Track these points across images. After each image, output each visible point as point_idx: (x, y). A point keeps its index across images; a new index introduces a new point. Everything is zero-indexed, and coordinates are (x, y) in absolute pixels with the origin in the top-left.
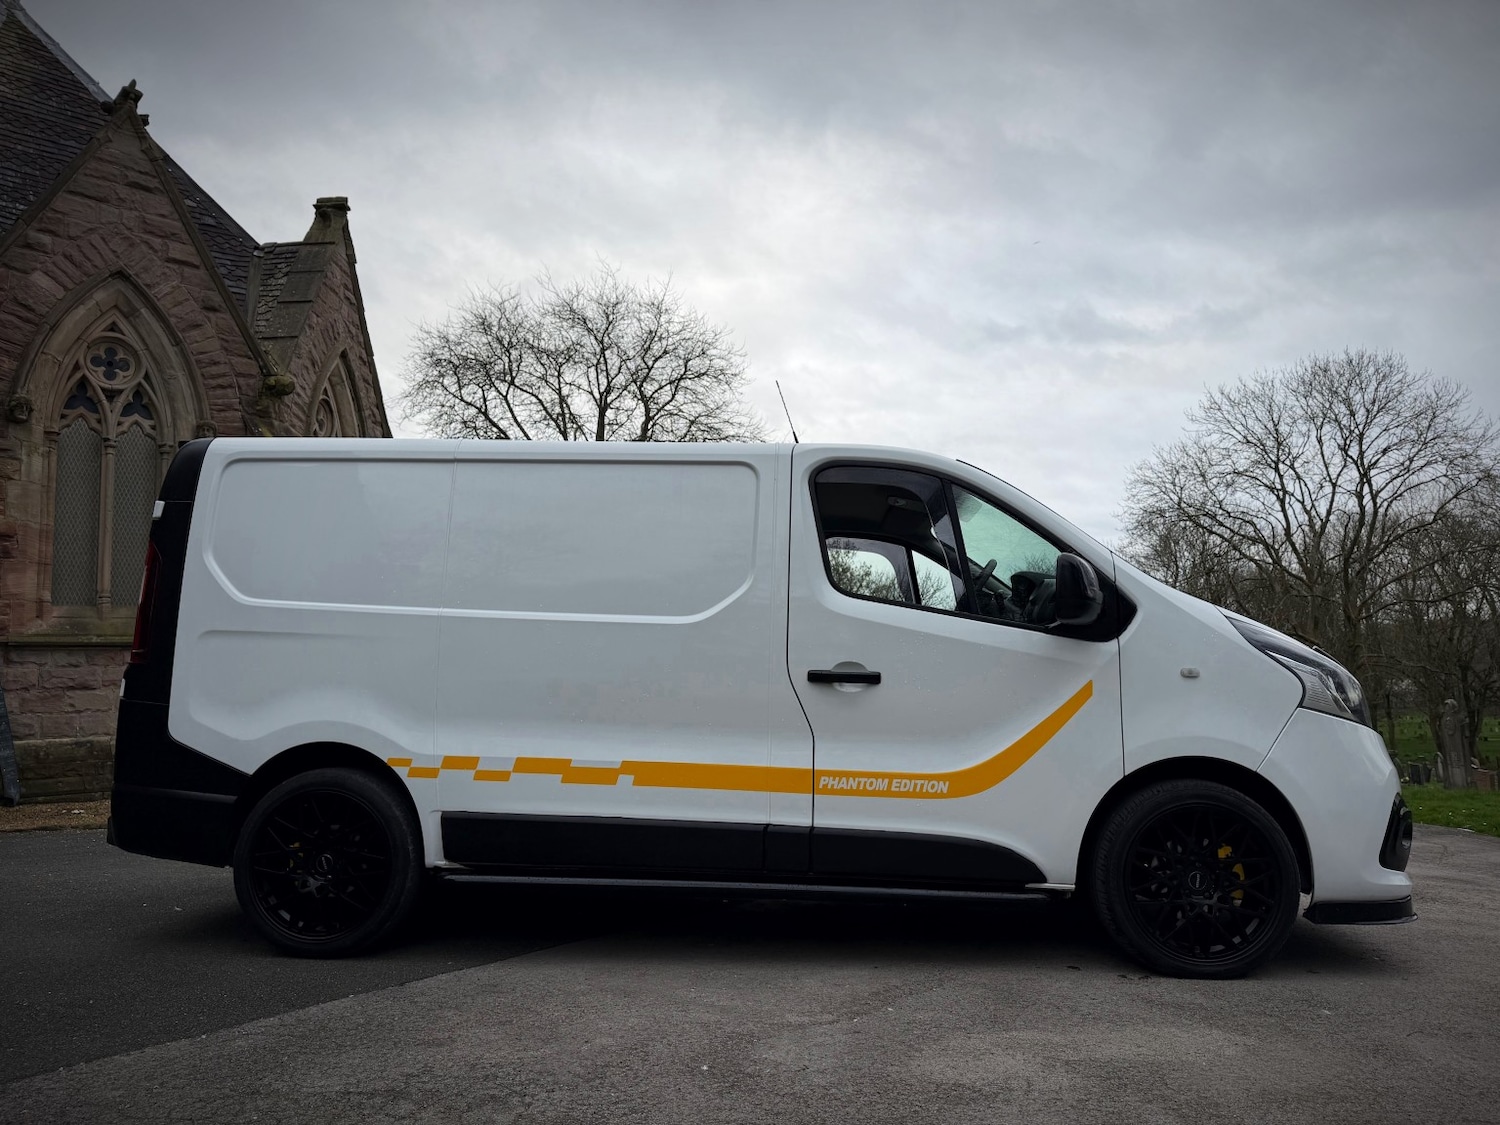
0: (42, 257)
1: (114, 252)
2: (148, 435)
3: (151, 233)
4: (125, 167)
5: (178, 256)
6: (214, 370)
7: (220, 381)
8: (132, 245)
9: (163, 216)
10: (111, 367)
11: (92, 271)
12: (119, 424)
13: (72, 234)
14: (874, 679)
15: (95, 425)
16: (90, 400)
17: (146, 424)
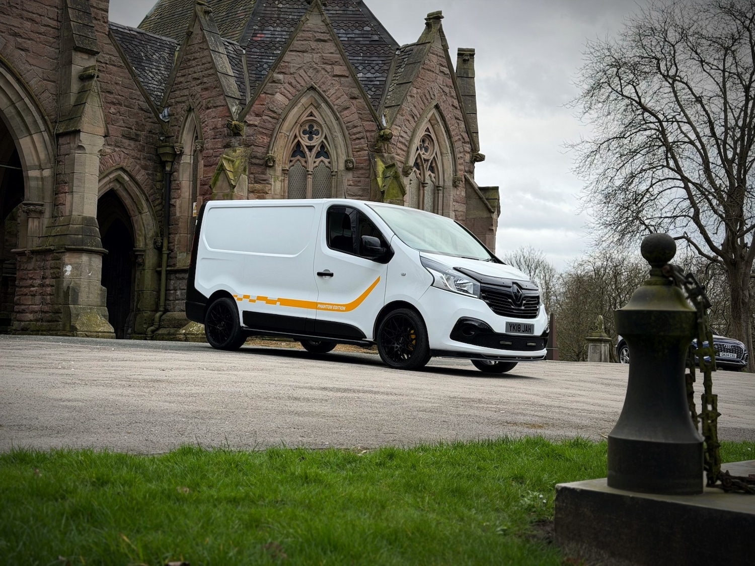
0: (280, 86)
1: (310, 77)
2: (327, 167)
3: (326, 63)
4: (315, 32)
5: (338, 73)
6: (355, 130)
7: (357, 136)
8: (317, 72)
9: (332, 53)
10: (311, 133)
11: (300, 88)
12: (315, 162)
13: (292, 72)
14: (331, 275)
15: (304, 164)
16: (302, 152)
17: (326, 161)
